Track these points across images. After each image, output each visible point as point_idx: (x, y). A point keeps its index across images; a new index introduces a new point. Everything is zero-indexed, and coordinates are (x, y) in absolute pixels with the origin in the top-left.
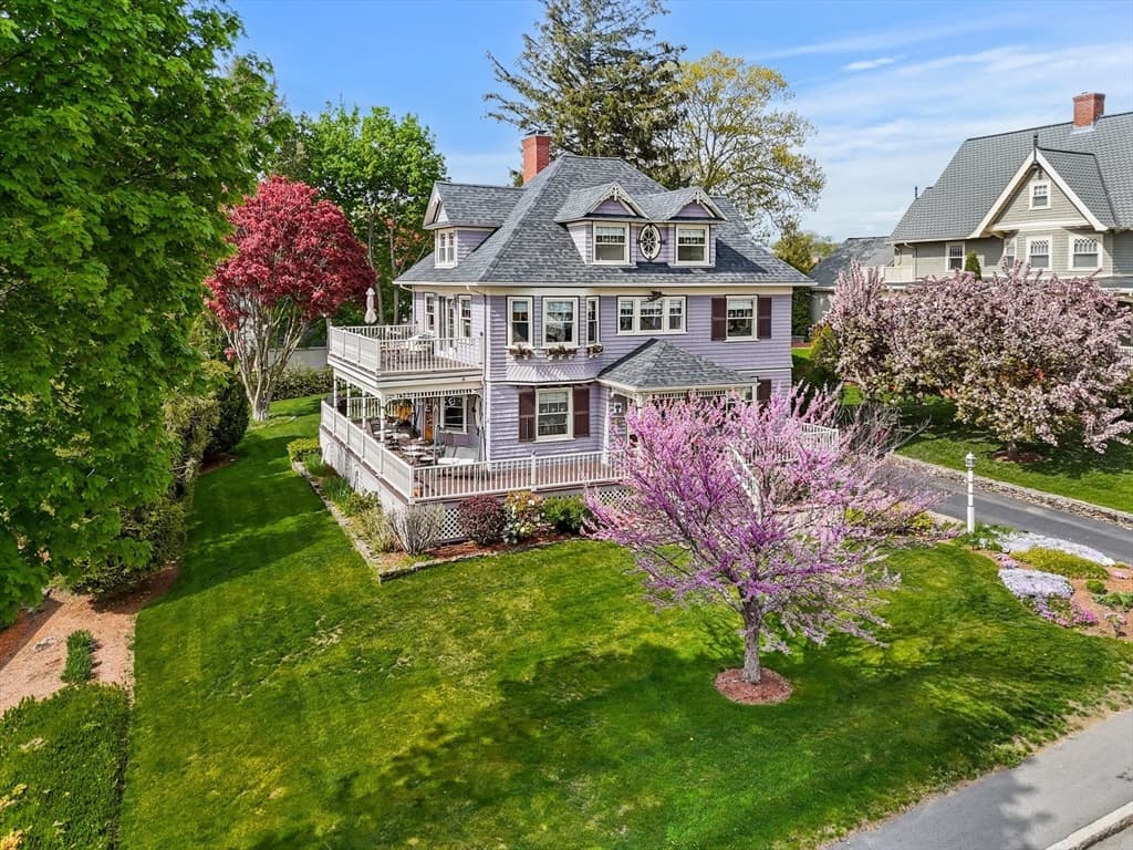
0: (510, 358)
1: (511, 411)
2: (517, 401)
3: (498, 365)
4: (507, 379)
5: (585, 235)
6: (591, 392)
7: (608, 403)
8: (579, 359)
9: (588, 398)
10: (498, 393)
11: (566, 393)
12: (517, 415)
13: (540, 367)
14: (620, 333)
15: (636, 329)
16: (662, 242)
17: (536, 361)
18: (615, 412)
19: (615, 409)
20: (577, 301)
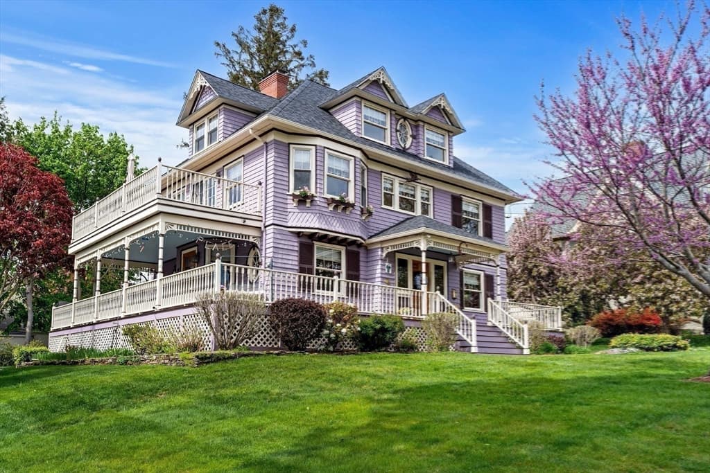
0: (292, 205)
1: (290, 258)
2: (297, 249)
3: (280, 209)
4: (289, 225)
5: (355, 109)
6: (361, 255)
7: (380, 262)
8: (354, 216)
9: (358, 261)
10: (278, 236)
11: (340, 253)
12: (297, 263)
13: (321, 215)
14: (384, 206)
15: (396, 206)
16: (414, 137)
17: (318, 208)
18: (386, 271)
19: (387, 270)
20: (353, 161)
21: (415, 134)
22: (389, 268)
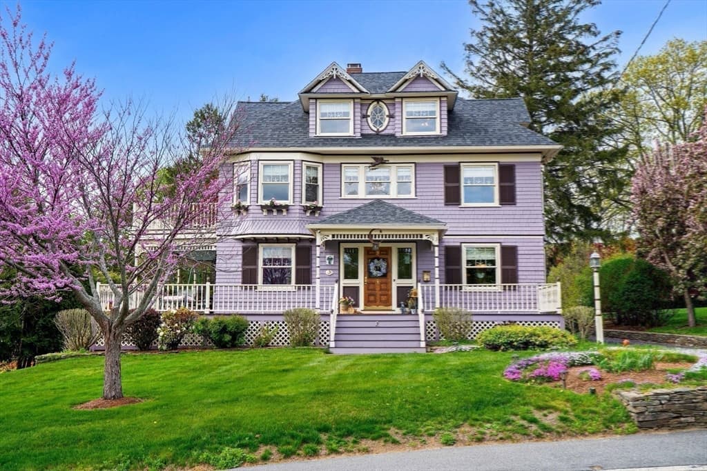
0: (235, 215)
2: (241, 253)
4: (232, 234)
6: (313, 248)
8: (293, 215)
10: (222, 245)
11: (290, 249)
12: (240, 265)
13: (256, 221)
14: (345, 197)
15: (361, 194)
16: (391, 116)
17: (251, 215)
18: (327, 263)
19: (327, 261)
20: (292, 164)
21: (392, 112)
22: (330, 259)
